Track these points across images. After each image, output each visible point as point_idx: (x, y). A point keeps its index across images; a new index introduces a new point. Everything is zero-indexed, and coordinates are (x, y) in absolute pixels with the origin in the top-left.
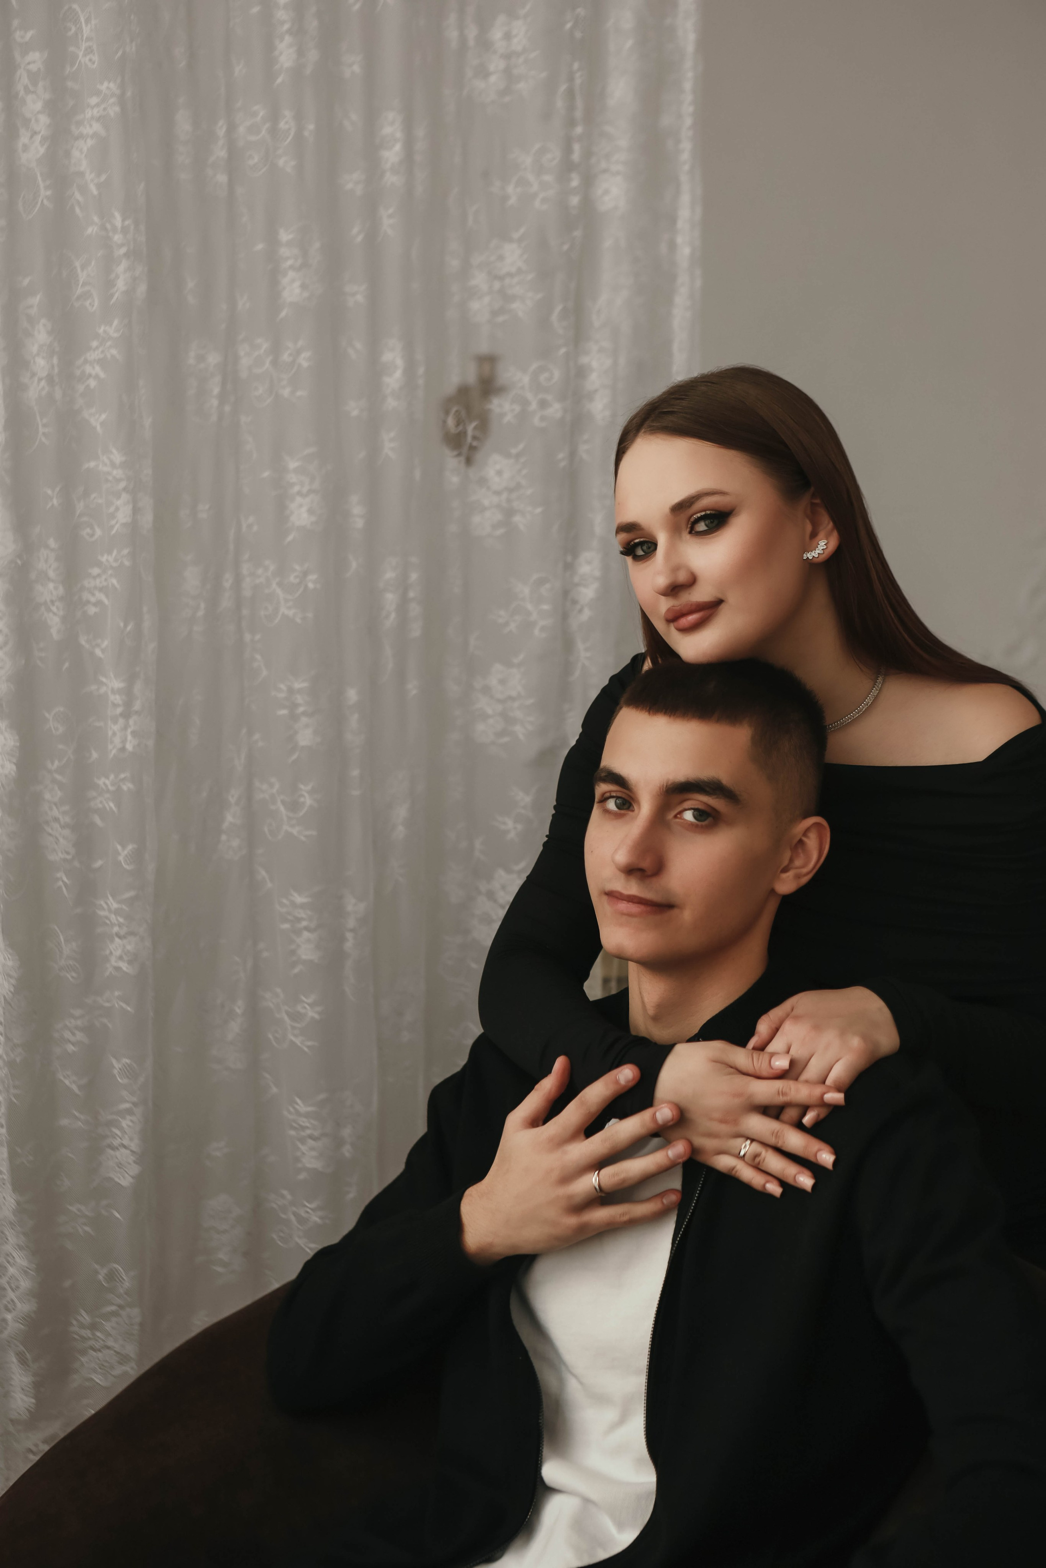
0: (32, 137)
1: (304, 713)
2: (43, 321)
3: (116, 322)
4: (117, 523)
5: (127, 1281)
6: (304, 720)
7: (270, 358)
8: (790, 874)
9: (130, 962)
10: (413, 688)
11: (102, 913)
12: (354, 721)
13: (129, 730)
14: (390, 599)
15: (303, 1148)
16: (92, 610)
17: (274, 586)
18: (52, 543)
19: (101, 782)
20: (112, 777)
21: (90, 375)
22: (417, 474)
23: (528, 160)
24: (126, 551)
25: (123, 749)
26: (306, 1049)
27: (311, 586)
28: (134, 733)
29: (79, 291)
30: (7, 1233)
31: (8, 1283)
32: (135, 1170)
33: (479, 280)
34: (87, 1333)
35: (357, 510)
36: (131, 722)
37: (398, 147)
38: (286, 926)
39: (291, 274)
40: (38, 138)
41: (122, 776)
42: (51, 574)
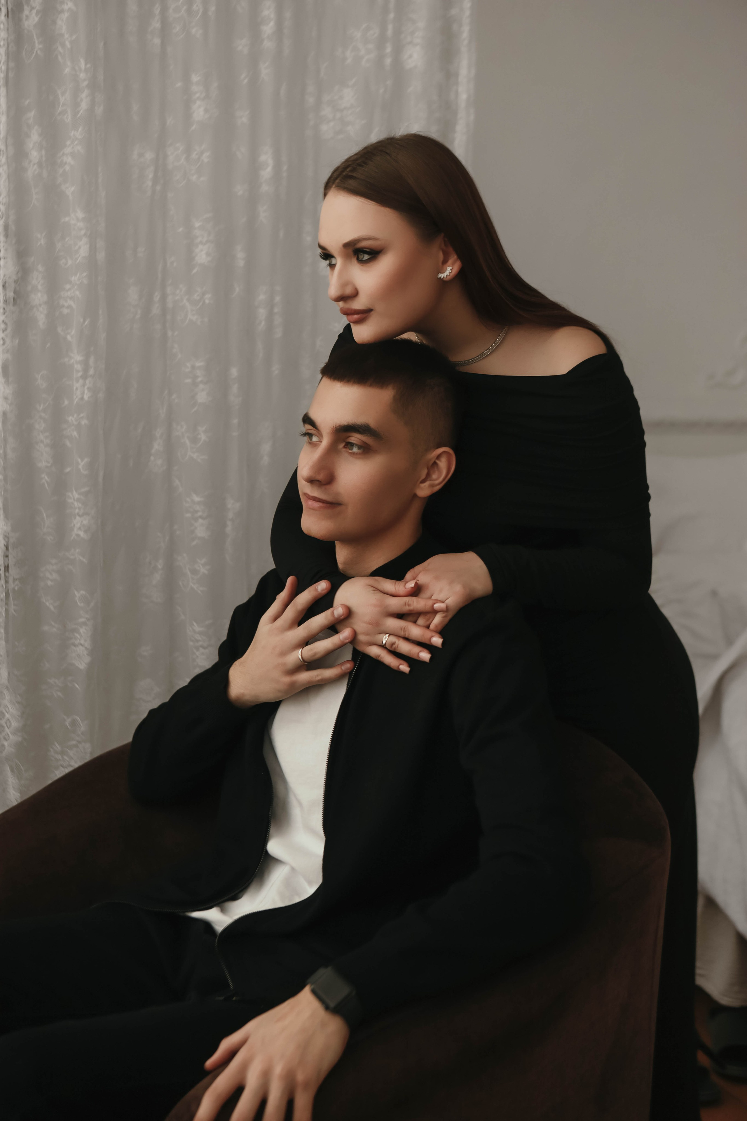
0: (31, 11)
1: (201, 382)
2: (36, 127)
3: (80, 129)
4: (79, 256)
5: (83, 727)
6: (201, 386)
7: (184, 156)
8: (427, 484)
9: (85, 532)
10: (276, 369)
11: (70, 501)
12: (235, 389)
13: (86, 387)
14: (262, 313)
15: (197, 653)
16: (66, 311)
17: (185, 301)
18: (40, 268)
19: (70, 419)
20: (75, 416)
21: (66, 163)
22: (281, 234)
23: (358, 35)
24: (85, 274)
25: (82, 399)
26: (199, 592)
27: (207, 301)
28: (89, 389)
29: (60, 109)
30: (5, 693)
31: (6, 723)
32: (87, 659)
33: (327, 111)
34: (59, 757)
35: (240, 256)
36: (87, 382)
37: (272, 24)
38: (188, 515)
39: (198, 103)
40: (34, 11)
41: (82, 415)
42: (40, 287)
